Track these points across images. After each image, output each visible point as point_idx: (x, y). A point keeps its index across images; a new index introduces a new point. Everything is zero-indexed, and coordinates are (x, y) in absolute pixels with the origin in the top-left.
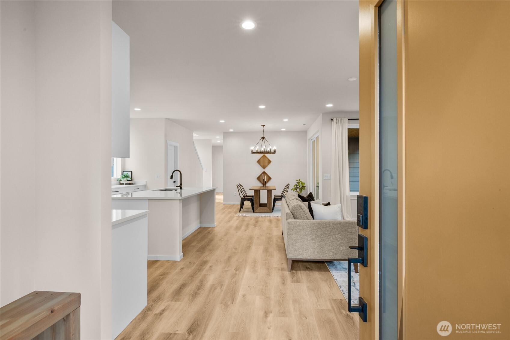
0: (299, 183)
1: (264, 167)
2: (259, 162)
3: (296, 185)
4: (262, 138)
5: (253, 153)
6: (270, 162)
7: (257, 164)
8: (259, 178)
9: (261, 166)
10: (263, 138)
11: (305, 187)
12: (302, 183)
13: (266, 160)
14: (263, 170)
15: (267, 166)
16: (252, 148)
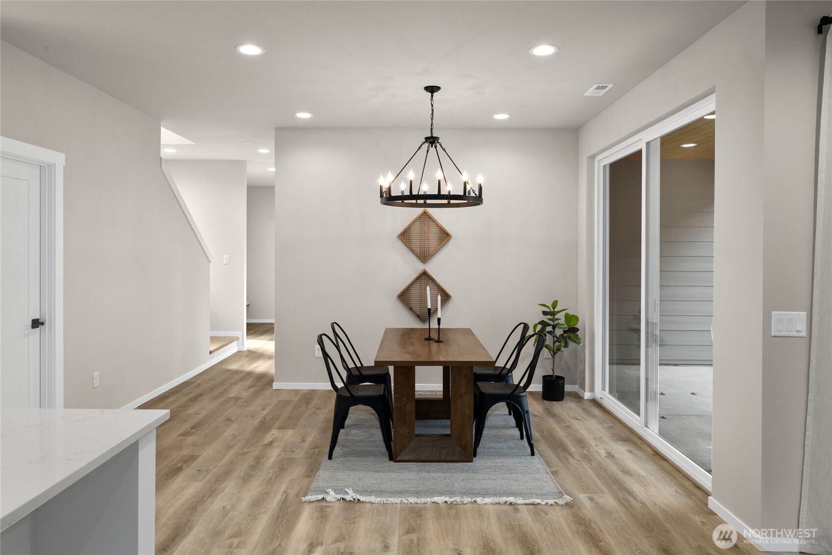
0: (553, 314)
1: (424, 257)
2: (405, 236)
3: (543, 323)
4: (427, 139)
5: (389, 199)
6: (445, 236)
7: (400, 245)
8: (404, 297)
9: (412, 251)
10: (432, 140)
11: (577, 330)
12: (568, 318)
13: (434, 229)
14: (420, 267)
15: (437, 251)
16: (385, 181)
